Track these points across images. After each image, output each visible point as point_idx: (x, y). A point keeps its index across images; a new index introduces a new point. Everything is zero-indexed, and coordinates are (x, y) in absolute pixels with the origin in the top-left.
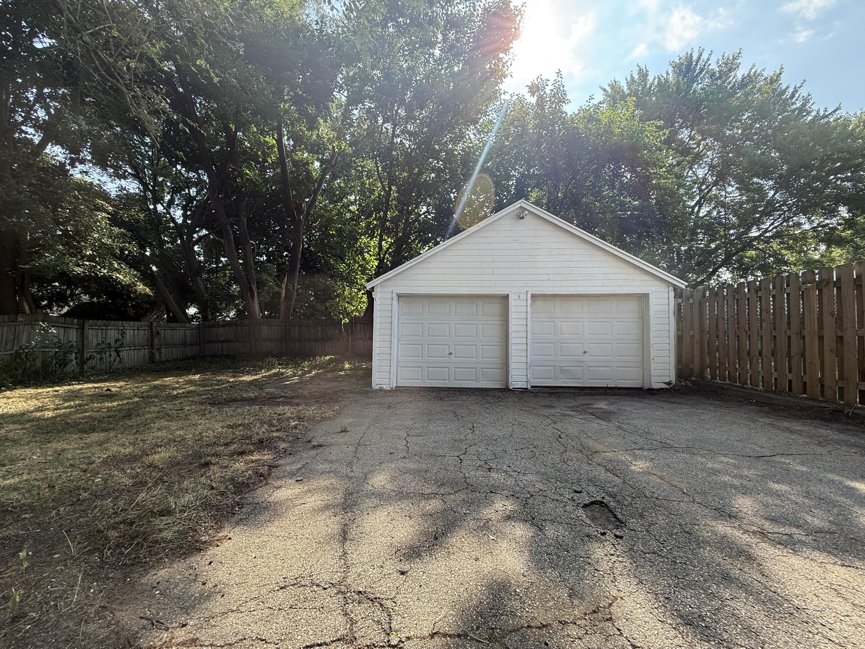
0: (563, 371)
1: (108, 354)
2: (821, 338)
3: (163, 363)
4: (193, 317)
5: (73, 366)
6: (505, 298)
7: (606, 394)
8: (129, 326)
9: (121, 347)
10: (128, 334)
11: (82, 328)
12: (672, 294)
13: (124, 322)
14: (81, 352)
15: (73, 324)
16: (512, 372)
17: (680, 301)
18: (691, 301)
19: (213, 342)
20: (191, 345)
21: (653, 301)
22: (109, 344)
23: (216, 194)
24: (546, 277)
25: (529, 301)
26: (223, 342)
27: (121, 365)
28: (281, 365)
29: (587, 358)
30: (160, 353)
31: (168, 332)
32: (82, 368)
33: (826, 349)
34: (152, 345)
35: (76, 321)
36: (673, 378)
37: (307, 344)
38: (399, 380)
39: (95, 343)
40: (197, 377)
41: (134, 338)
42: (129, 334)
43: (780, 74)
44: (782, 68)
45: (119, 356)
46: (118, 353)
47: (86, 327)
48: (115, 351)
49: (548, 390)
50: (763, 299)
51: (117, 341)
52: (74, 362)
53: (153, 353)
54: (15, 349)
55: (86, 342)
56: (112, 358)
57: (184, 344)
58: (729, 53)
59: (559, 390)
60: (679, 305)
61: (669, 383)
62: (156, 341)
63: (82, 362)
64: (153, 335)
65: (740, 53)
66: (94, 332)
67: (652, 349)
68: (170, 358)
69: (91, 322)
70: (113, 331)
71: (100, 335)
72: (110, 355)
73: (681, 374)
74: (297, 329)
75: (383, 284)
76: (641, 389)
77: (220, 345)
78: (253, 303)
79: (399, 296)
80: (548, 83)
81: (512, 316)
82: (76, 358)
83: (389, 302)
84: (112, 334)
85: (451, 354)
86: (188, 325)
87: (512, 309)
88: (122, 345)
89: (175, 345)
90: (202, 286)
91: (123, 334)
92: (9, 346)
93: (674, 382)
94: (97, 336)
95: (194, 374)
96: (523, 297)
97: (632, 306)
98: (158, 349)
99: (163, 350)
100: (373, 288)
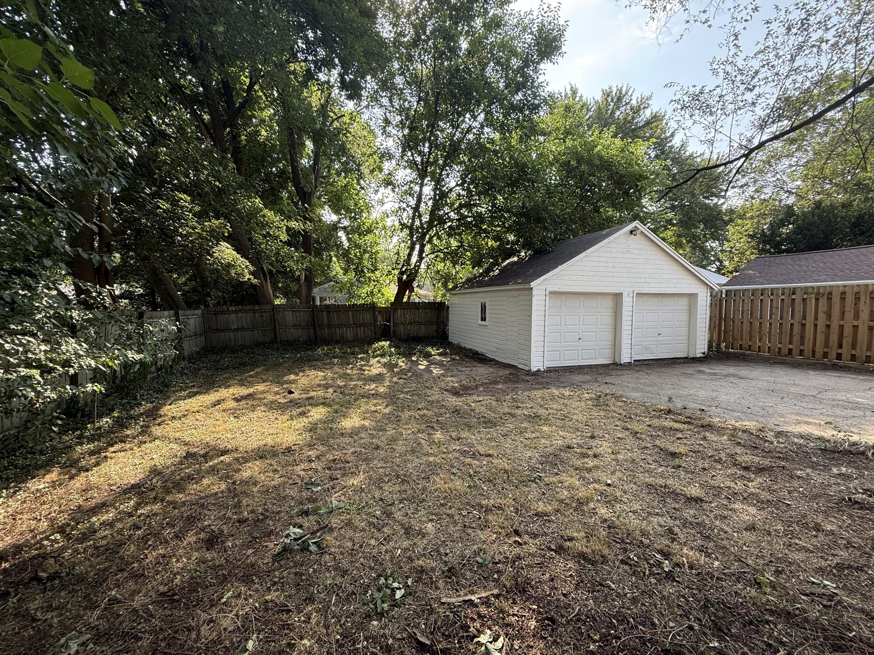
0: (646, 349)
2: (816, 325)
6: (618, 297)
12: (709, 293)
16: (623, 351)
19: (222, 331)
21: (699, 299)
24: (643, 280)
25: (635, 298)
29: (660, 338)
33: (818, 331)
36: (706, 351)
37: (337, 330)
49: (646, 362)
50: (774, 301)
61: (704, 353)
73: (711, 347)
74: (325, 314)
76: (686, 358)
79: (549, 293)
81: (625, 308)
83: (544, 298)
85: (580, 339)
86: (196, 312)
87: (624, 303)
93: (706, 353)
96: (631, 295)
97: (684, 302)
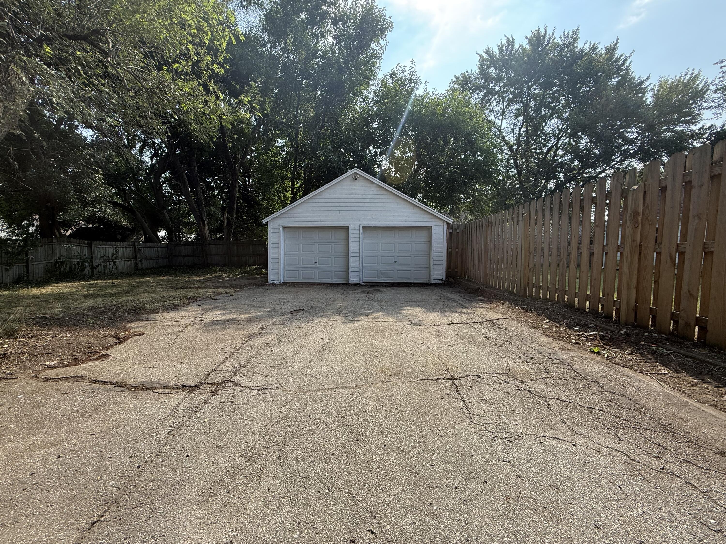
0: (382, 273)
1: (108, 263)
3: (144, 270)
4: (164, 239)
5: (87, 271)
6: (347, 229)
7: (405, 286)
8: (120, 245)
9: (116, 259)
10: (119, 252)
11: (90, 247)
12: (446, 226)
13: (117, 243)
14: (91, 261)
15: (85, 244)
16: (351, 274)
17: (451, 231)
18: (458, 231)
19: (177, 256)
20: (163, 258)
21: (434, 231)
22: (109, 257)
23: (173, 150)
24: (370, 216)
25: (361, 231)
26: (185, 256)
27: (116, 271)
28: (222, 271)
29: (397, 265)
30: (142, 264)
31: (146, 250)
32: (93, 272)
34: (136, 258)
35: (86, 242)
36: (444, 277)
38: (285, 279)
39: (99, 257)
40: (165, 278)
41: (124, 254)
42: (120, 250)
43: (616, 44)
44: (618, 39)
45: (116, 265)
46: (114, 263)
47: (93, 246)
48: (113, 261)
51: (113, 255)
52: (88, 268)
53: (137, 264)
54: (53, 259)
55: (93, 256)
56: (111, 266)
57: (157, 257)
58: (570, 30)
59: (379, 284)
60: (451, 233)
61: (442, 280)
62: (138, 255)
63: (92, 268)
64: (136, 251)
65: (578, 29)
66: (98, 249)
67: (432, 260)
68: (148, 267)
69: (95, 242)
70: (110, 249)
71: (102, 251)
72: (110, 264)
73: (448, 275)
75: (274, 220)
76: (426, 283)
77: (182, 258)
78: (204, 229)
79: (284, 227)
80: (406, 68)
81: (351, 239)
82: (89, 266)
83: (277, 231)
84: (110, 251)
85: (316, 262)
86: (159, 244)
87: (351, 235)
88: (116, 258)
89: (151, 258)
90: (167, 217)
91: (117, 250)
92: (50, 258)
93: (444, 279)
94: (100, 252)
95: (164, 276)
96: (357, 228)
98: (140, 261)
99: (143, 262)
100: (267, 222)
